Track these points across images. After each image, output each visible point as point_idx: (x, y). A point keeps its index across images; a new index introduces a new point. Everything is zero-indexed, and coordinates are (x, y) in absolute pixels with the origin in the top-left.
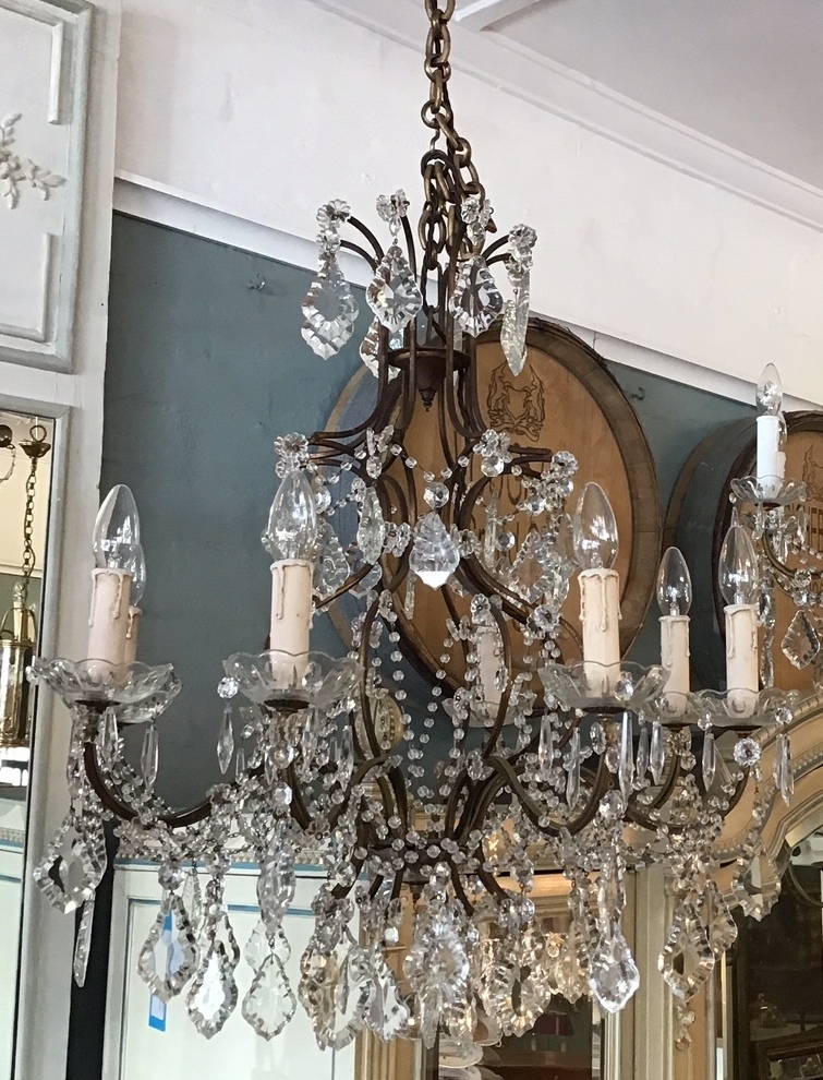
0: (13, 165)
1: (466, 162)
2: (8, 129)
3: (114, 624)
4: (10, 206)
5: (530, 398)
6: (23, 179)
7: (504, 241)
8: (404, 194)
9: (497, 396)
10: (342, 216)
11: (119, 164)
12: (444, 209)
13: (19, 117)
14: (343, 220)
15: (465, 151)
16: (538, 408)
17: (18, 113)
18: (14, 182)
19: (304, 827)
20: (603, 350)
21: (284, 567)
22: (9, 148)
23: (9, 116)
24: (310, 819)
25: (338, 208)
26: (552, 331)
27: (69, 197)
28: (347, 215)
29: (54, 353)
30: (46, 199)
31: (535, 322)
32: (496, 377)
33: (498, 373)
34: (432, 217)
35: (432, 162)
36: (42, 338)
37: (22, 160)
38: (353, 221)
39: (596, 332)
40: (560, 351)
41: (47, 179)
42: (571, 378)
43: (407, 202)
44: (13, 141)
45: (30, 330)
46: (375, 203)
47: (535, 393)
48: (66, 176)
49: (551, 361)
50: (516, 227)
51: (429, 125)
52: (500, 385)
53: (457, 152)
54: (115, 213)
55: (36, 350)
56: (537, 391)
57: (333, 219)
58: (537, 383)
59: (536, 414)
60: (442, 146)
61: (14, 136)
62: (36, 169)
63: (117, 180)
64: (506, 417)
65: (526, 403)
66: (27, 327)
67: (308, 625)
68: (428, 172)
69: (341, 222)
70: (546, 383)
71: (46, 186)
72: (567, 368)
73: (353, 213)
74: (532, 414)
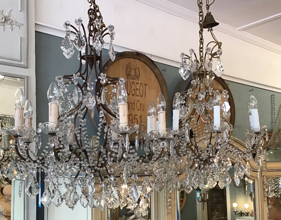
0: (11, 21)
1: (98, 11)
2: (9, 13)
3: (19, 119)
4: (11, 31)
5: (136, 71)
6: (14, 24)
7: (106, 29)
8: (81, 18)
9: (128, 71)
10: (69, 25)
11: (36, 20)
12: (93, 22)
13: (11, 10)
14: (69, 26)
15: (98, 8)
16: (138, 73)
17: (11, 9)
18: (12, 25)
19: (59, 161)
20: (153, 59)
21: (51, 104)
22: (10, 18)
23: (10, 10)
24: (60, 159)
25: (68, 23)
26: (140, 55)
27: (24, 28)
28: (70, 24)
29: (23, 64)
30: (19, 29)
31: (136, 53)
32: (128, 66)
33: (128, 65)
34: (91, 24)
35: (90, 11)
36: (20, 60)
37: (13, 20)
38: (71, 26)
39: (151, 55)
40: (143, 60)
41: (19, 24)
42: (146, 66)
43: (82, 20)
44: (11, 16)
45: (17, 59)
46: (74, 21)
47: (137, 70)
48: (23, 23)
49: (141, 62)
50: (109, 25)
51: (89, 3)
52: (129, 68)
53: (96, 9)
54: (36, 31)
55: (19, 64)
56: (138, 69)
57: (67, 26)
58: (138, 67)
59: (138, 75)
60: (92, 7)
61: (11, 15)
62: (16, 22)
63: (36, 24)
64: (131, 76)
65: (135, 72)
66: (17, 58)
67: (57, 117)
68: (89, 14)
69: (68, 26)
70: (140, 67)
71: (19, 26)
72: (145, 64)
73: (71, 24)
74: (137, 75)
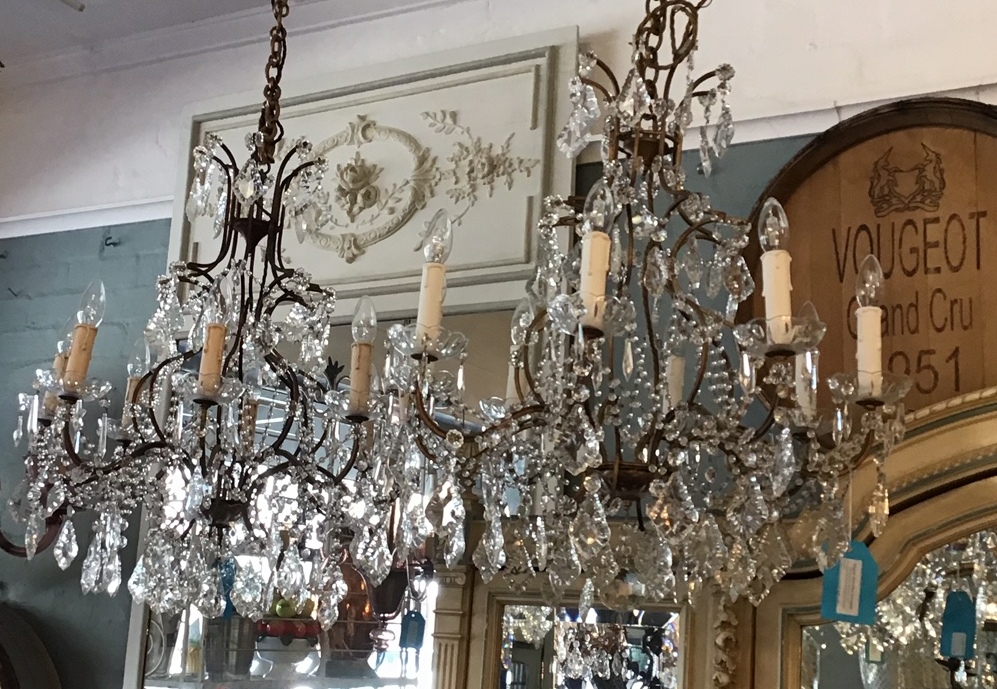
0: (507, 165)
2: (506, 146)
5: (925, 174)
6: (514, 170)
9: (883, 183)
13: (512, 136)
16: (934, 180)
17: (512, 133)
18: (509, 174)
22: (507, 156)
23: (509, 137)
30: (528, 176)
32: (879, 168)
33: (881, 163)
36: (524, 260)
37: (514, 160)
41: (529, 164)
42: (982, 138)
44: (509, 150)
47: (930, 167)
48: (540, 157)
49: (949, 130)
52: (884, 174)
56: (933, 164)
58: (931, 156)
59: (933, 187)
62: (522, 161)
64: (894, 201)
65: (920, 179)
70: (943, 154)
71: (528, 169)
72: (973, 130)
74: (928, 188)
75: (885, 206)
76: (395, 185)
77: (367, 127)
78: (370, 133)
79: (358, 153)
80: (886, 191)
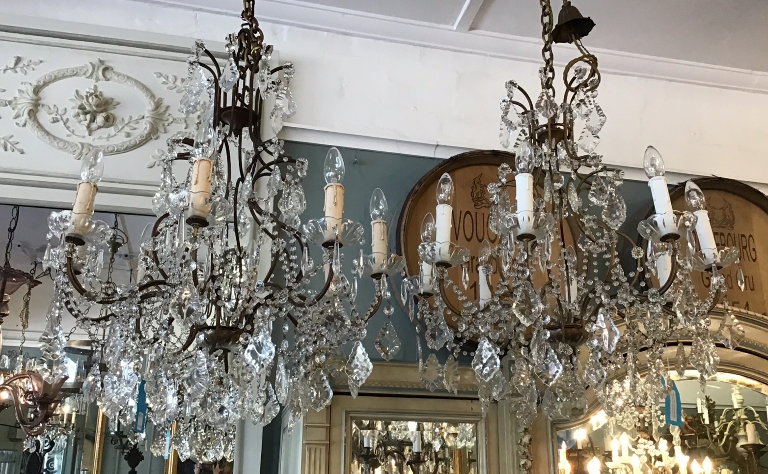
32: (475, 183)
75: (480, 203)
76: (131, 117)
77: (106, 69)
78: (109, 74)
79: (95, 86)
80: (480, 196)
